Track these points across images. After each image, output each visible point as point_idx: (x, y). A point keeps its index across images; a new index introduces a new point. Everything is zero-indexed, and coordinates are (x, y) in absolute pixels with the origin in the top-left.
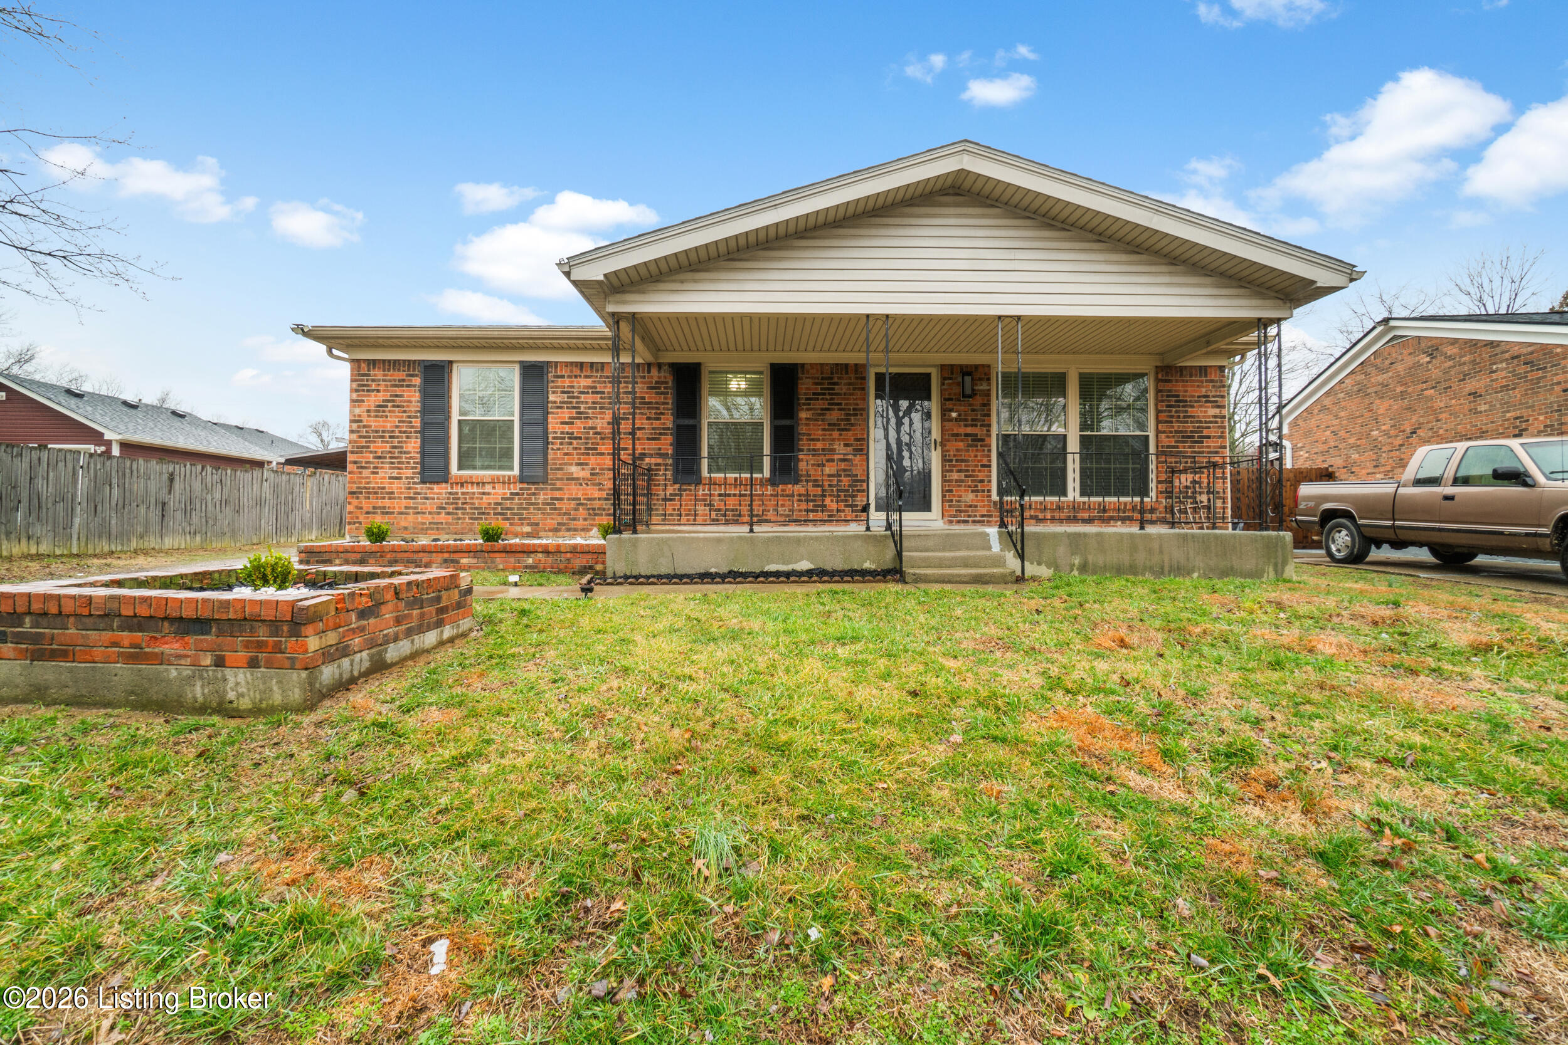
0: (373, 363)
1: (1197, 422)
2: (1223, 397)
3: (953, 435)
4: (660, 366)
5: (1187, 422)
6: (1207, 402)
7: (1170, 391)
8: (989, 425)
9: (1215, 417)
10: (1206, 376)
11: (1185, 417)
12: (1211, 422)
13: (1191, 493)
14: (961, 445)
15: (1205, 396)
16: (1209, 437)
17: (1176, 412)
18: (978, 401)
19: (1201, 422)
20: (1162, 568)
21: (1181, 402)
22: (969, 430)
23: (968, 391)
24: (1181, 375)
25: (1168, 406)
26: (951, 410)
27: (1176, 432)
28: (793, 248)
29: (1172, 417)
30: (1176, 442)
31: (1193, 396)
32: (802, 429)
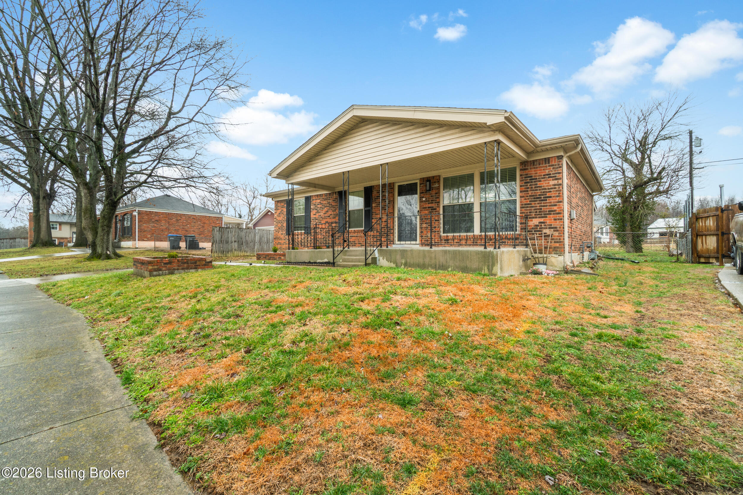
0: (278, 201)
1: (543, 189)
2: (559, 173)
3: (424, 208)
4: (336, 193)
5: (537, 190)
6: (549, 177)
7: (527, 174)
8: (439, 202)
9: (554, 185)
10: (549, 163)
11: (535, 187)
12: (552, 188)
13: (537, 229)
14: (427, 212)
15: (547, 175)
16: (551, 197)
17: (530, 185)
18: (433, 192)
19: (545, 189)
20: (436, 266)
21: (533, 179)
22: (430, 205)
23: (428, 188)
24: (534, 165)
25: (525, 183)
26: (423, 197)
27: (530, 196)
28: (324, 154)
29: (528, 188)
30: (530, 201)
31: (541, 175)
32: (374, 210)
